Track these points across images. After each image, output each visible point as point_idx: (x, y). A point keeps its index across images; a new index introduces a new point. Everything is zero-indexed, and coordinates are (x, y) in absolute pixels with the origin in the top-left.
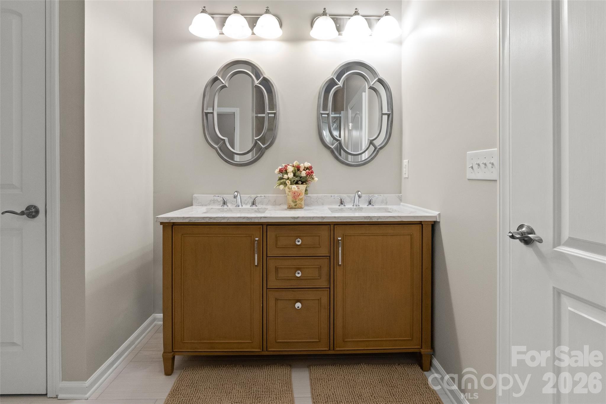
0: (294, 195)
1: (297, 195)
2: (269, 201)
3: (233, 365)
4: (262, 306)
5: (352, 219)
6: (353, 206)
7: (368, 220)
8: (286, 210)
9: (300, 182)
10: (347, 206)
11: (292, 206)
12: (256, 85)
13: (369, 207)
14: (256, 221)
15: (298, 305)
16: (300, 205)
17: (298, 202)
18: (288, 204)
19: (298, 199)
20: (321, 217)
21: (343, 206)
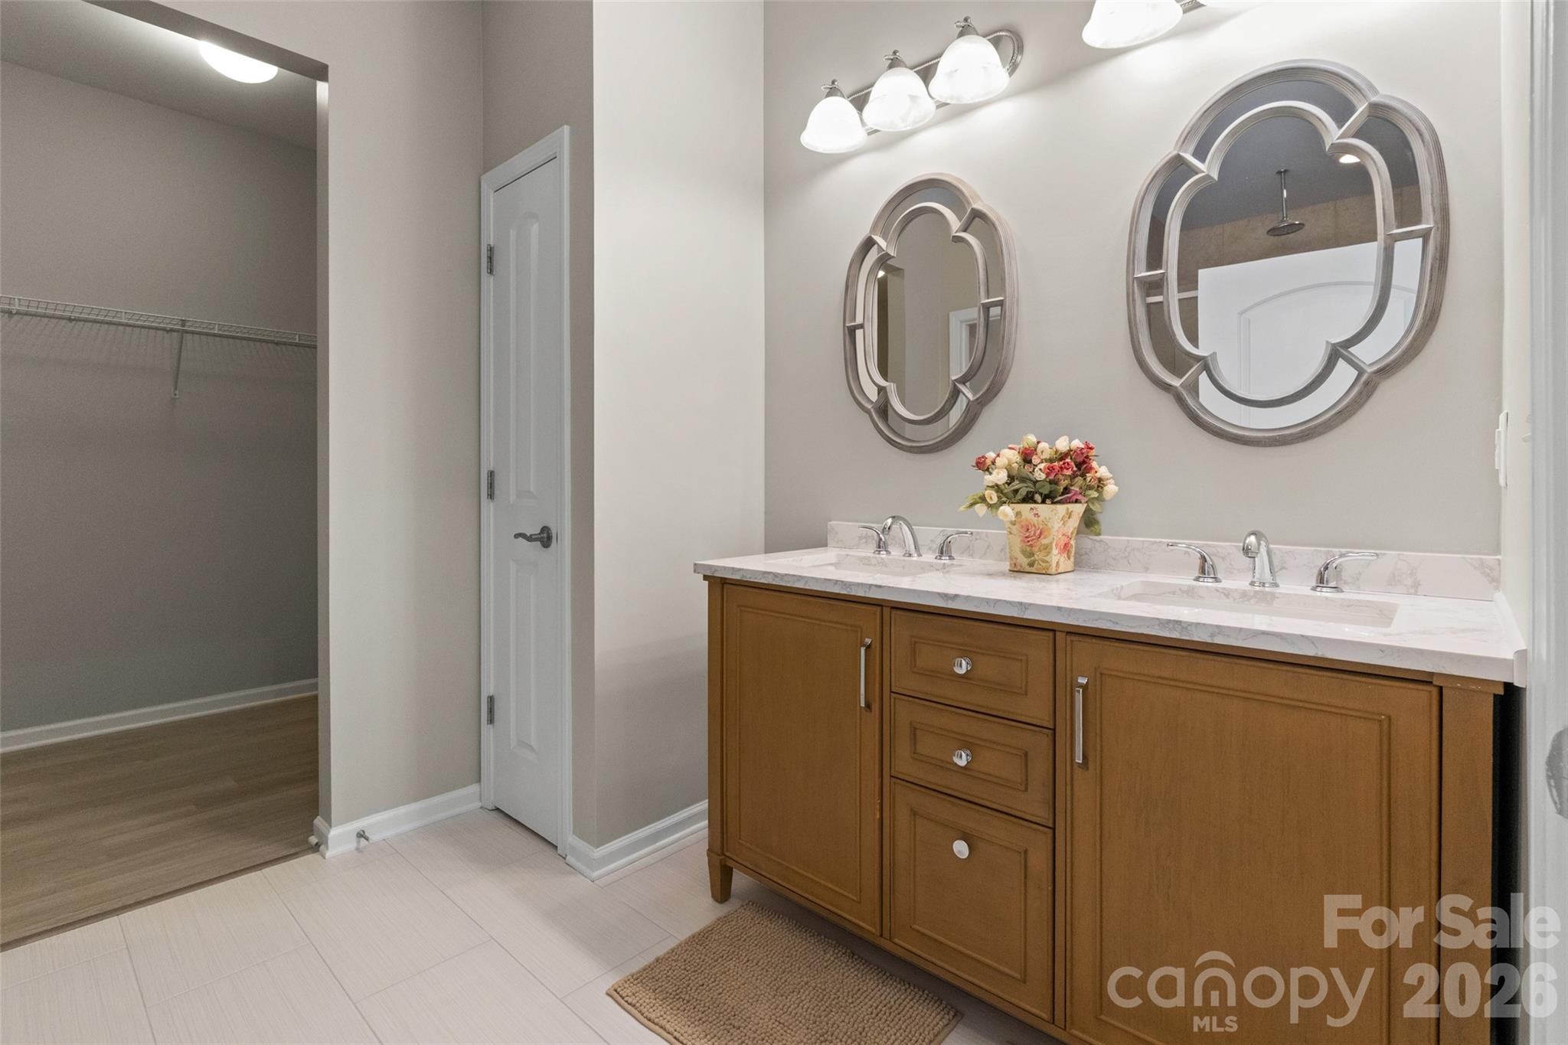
0: (1027, 534)
1: (1034, 535)
2: (989, 546)
3: (834, 942)
4: (878, 816)
5: (1117, 623)
6: (1252, 584)
7: (1175, 635)
8: (1003, 574)
9: (1038, 497)
10: (1225, 584)
11: (1021, 566)
12: (953, 237)
13: (1318, 594)
14: (861, 593)
15: (961, 848)
16: (1044, 564)
17: (1038, 556)
18: (1011, 558)
19: (1038, 547)
20: (1019, 602)
21: (1210, 580)
